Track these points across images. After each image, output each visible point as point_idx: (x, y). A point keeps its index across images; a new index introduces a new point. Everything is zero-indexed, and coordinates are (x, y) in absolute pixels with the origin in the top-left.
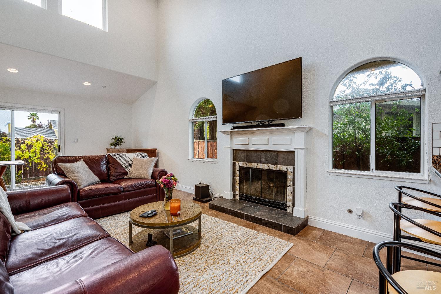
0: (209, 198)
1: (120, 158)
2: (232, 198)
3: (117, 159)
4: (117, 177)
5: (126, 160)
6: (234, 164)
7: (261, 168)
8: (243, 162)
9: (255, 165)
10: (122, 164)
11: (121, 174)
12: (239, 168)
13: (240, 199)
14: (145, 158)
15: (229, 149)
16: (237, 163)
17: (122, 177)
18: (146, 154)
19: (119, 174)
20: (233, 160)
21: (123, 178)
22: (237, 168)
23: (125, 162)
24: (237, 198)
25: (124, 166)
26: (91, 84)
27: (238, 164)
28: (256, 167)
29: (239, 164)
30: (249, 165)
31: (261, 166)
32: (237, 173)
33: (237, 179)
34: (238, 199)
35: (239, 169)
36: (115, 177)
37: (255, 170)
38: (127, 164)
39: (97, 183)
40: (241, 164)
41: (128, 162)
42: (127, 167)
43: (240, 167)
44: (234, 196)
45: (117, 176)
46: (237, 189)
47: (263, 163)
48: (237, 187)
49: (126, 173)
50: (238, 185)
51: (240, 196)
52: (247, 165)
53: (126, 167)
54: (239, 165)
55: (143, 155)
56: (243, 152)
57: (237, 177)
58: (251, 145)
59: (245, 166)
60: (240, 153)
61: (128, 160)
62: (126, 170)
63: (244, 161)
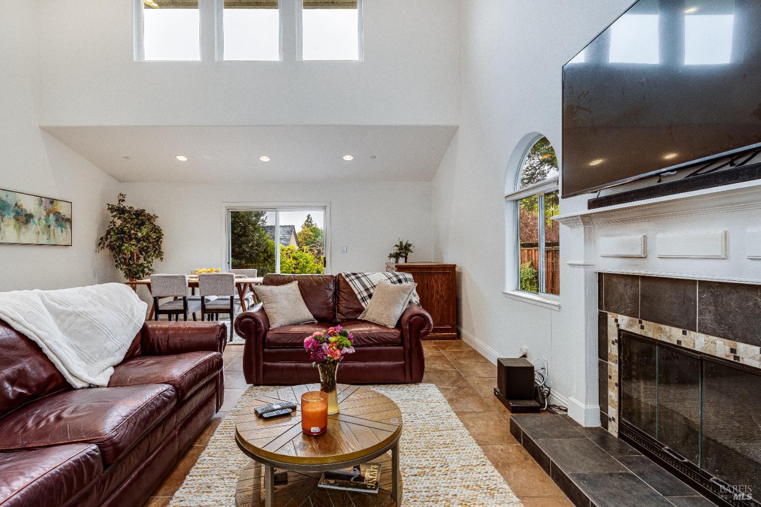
0: (533, 403)
1: (356, 281)
2: (598, 424)
3: (350, 283)
4: (347, 316)
5: (364, 286)
6: (602, 320)
7: (697, 349)
8: (631, 318)
9: (673, 335)
10: (356, 292)
11: (355, 312)
12: (619, 335)
13: (620, 435)
14: (404, 283)
15: (582, 271)
16: (611, 317)
17: (353, 318)
18: (409, 276)
19: (350, 310)
20: (600, 307)
21: (356, 319)
22: (613, 335)
23: (362, 289)
24: (613, 429)
25: (359, 297)
26: (354, 158)
27: (613, 319)
28: (679, 342)
29: (616, 321)
30: (650, 330)
31: (698, 342)
32: (613, 350)
33: (613, 368)
34: (616, 435)
35: (617, 338)
36: (343, 315)
37: (674, 351)
38: (365, 294)
39: (309, 324)
40: (624, 321)
41: (367, 290)
42: (364, 299)
43: (620, 331)
44: (605, 419)
45: (348, 313)
46: (613, 401)
47: (704, 331)
48: (613, 394)
49: (361, 310)
50: (617, 388)
51: (621, 427)
52: (642, 327)
53: (362, 298)
54: (618, 326)
55: (401, 277)
56: (629, 281)
57: (613, 364)
58: (653, 259)
59: (636, 330)
60: (620, 287)
61: (369, 286)
62: (363, 304)
63: (633, 314)
